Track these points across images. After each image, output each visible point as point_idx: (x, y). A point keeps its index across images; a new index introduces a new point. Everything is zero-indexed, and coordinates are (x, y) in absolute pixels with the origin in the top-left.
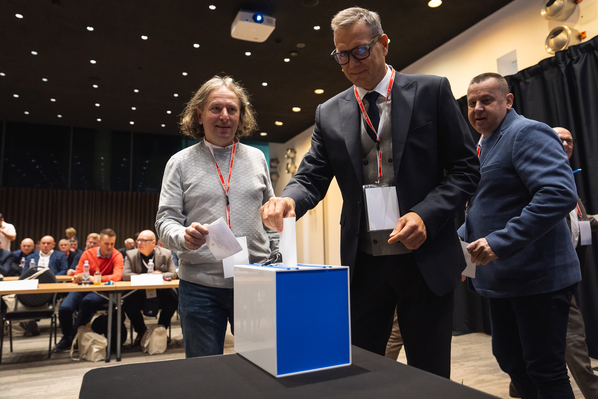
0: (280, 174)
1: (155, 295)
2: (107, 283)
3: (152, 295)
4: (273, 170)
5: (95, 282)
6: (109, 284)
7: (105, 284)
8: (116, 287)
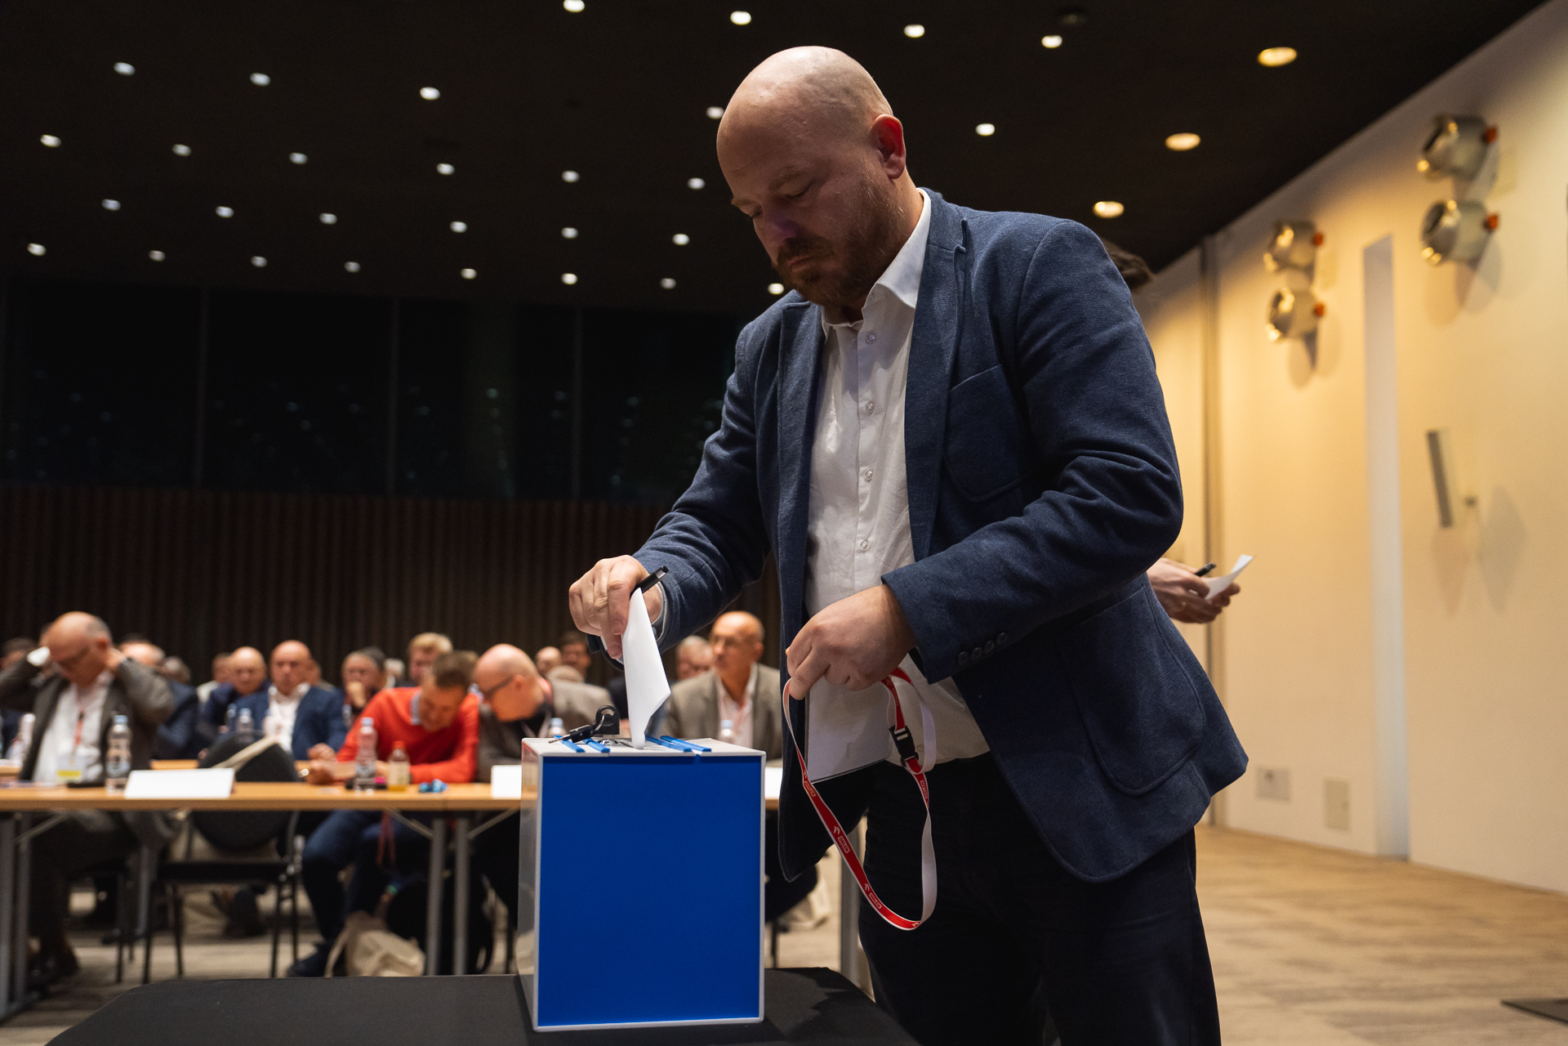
2: (424, 786)
5: (392, 781)
6: (430, 790)
7: (421, 791)
8: (445, 801)
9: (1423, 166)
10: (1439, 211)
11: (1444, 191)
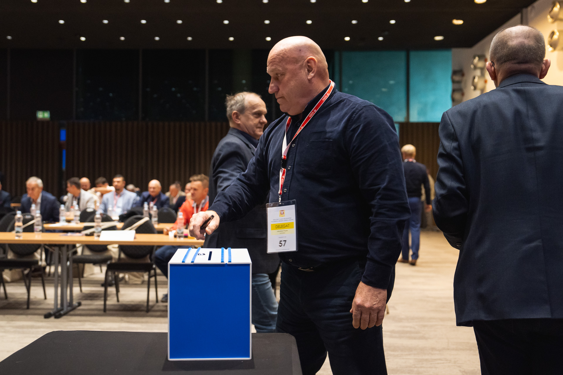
0: (465, 91)
4: (457, 86)
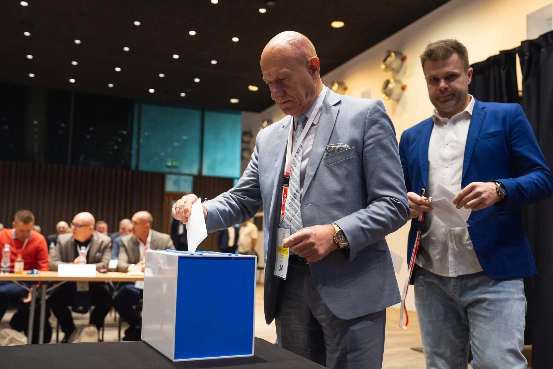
1: (86, 288)
3: (83, 288)
5: (17, 269)
6: (32, 273)
7: (28, 274)
8: (40, 278)
9: (383, 66)
10: (388, 82)
11: (389, 75)
